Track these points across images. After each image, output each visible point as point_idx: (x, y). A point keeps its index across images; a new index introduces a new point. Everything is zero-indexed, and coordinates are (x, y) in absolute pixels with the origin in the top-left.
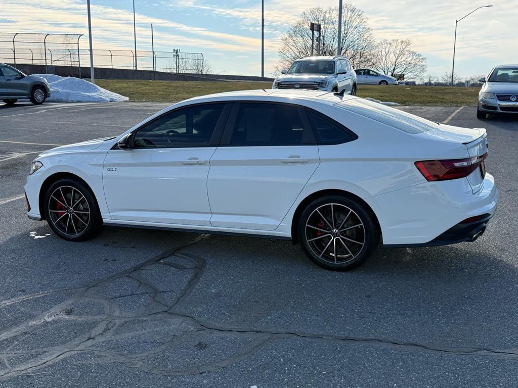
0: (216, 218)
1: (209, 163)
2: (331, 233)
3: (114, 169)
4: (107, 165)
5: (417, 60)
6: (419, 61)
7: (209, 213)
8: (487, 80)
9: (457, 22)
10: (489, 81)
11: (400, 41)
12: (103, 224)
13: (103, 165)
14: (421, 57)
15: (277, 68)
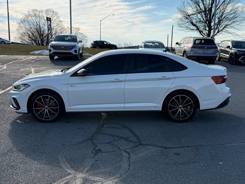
0: (127, 105)
1: (125, 81)
2: (179, 107)
3: (74, 85)
4: (70, 84)
5: (83, 37)
6: (84, 38)
7: (123, 103)
8: (143, 47)
9: (101, 21)
10: (144, 47)
11: (75, 28)
12: (66, 113)
13: (68, 84)
14: (85, 36)
15: (16, 38)
